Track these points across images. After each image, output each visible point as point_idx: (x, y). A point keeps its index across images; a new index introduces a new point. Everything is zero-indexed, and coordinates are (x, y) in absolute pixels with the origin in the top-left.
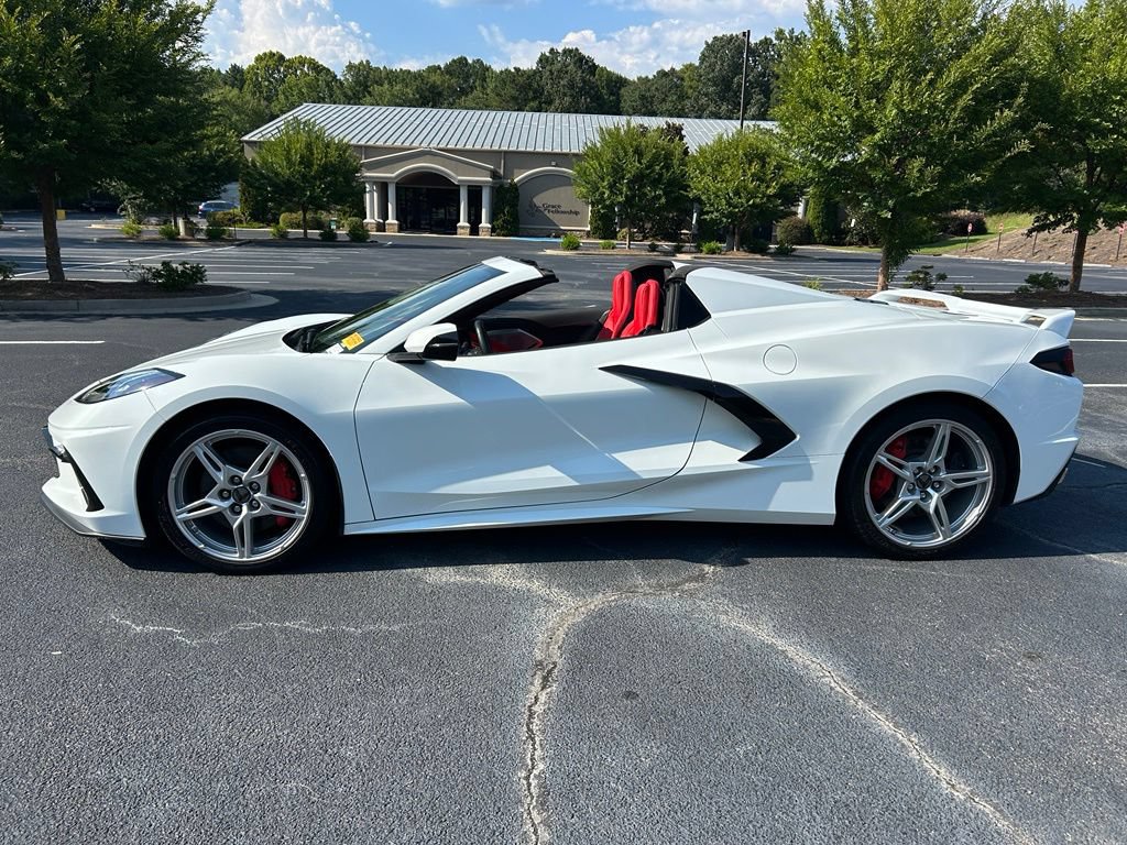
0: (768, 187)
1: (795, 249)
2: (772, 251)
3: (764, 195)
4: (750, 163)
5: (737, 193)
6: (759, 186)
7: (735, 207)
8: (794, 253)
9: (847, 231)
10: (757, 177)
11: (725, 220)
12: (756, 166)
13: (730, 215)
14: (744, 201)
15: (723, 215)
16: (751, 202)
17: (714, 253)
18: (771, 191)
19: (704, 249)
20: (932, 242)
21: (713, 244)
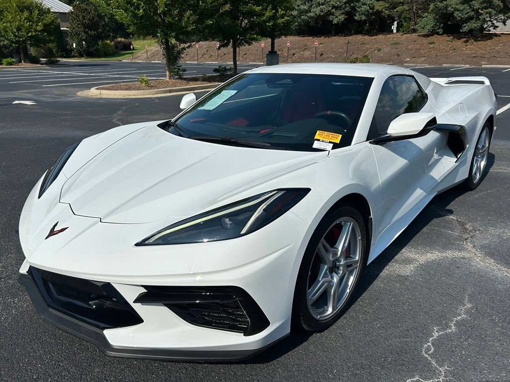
0: (37, 25)
1: (58, 61)
2: (44, 62)
3: (36, 31)
4: (22, 11)
5: (19, 29)
6: (32, 25)
7: (20, 38)
8: (58, 63)
9: (72, 50)
10: (29, 19)
11: (14, 45)
12: (26, 14)
13: (16, 42)
14: (25, 34)
15: (12, 42)
16: (30, 34)
17: (11, 65)
18: (39, 28)
19: (4, 62)
20: (114, 55)
21: (9, 60)
